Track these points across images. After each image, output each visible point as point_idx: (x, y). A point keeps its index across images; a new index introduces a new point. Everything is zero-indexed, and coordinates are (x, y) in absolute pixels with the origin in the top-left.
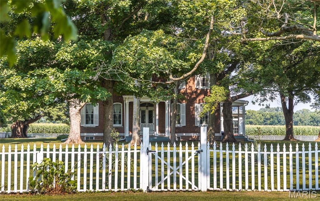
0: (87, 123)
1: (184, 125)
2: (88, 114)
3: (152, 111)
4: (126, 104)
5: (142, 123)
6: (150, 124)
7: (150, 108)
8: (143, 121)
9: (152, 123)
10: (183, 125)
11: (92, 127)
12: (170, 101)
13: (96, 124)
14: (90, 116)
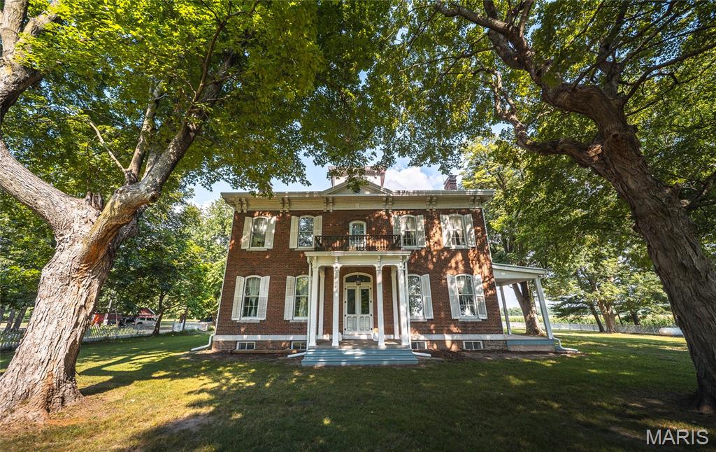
0: (245, 315)
1: (430, 318)
2: (248, 298)
3: (368, 290)
4: (312, 272)
5: (348, 313)
6: (365, 316)
7: (365, 285)
8: (352, 310)
9: (368, 313)
10: (428, 318)
11: (253, 322)
12: (406, 264)
13: (260, 316)
14: (254, 301)
